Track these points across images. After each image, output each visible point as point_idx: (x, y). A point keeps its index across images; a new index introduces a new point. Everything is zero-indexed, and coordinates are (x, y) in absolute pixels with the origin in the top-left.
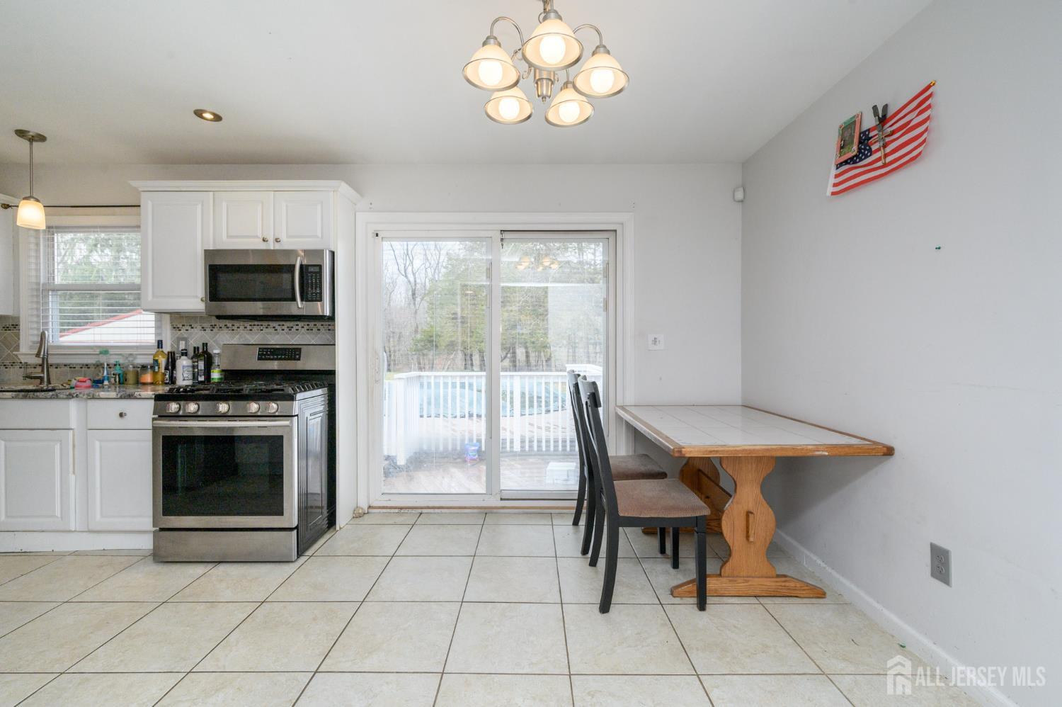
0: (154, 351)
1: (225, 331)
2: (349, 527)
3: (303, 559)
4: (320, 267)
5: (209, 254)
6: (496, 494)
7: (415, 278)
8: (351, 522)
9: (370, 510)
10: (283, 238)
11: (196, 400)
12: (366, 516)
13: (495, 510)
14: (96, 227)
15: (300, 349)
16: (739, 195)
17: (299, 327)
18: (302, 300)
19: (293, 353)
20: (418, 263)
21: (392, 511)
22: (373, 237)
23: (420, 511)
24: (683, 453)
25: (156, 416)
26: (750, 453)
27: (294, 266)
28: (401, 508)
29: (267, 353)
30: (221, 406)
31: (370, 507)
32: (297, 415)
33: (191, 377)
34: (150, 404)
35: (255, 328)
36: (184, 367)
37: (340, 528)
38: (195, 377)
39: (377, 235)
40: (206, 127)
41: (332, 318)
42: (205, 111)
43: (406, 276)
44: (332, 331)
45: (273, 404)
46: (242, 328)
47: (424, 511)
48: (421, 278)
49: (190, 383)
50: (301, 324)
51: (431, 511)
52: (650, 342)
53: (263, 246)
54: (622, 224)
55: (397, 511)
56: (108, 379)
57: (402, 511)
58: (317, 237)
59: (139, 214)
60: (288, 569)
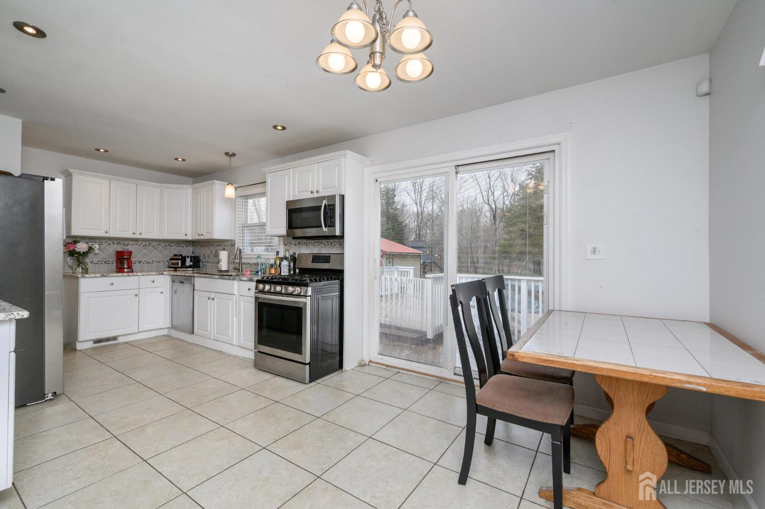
0: (275, 257)
1: (304, 245)
2: (351, 371)
3: (313, 383)
4: (334, 205)
5: (288, 203)
6: (451, 369)
7: (496, 205)
8: (356, 369)
9: (370, 364)
10: (321, 190)
11: (270, 283)
12: (367, 366)
13: (448, 381)
14: (256, 194)
15: (330, 256)
16: (705, 88)
17: (335, 243)
18: (326, 227)
19: (326, 259)
20: (498, 193)
21: (382, 367)
22: (374, 183)
23: (398, 370)
24: (516, 357)
25: (257, 291)
26: (590, 370)
27: (321, 206)
28: (388, 366)
29: (316, 258)
30: (277, 287)
31: (371, 361)
32: (310, 296)
33: (288, 271)
34: (253, 285)
35: (317, 244)
36: (284, 266)
37: (346, 371)
38: (289, 272)
39: (377, 181)
40: (279, 134)
41: (342, 237)
42: (278, 126)
43: (489, 204)
44: (342, 245)
45: (298, 288)
46: (311, 243)
47: (401, 371)
48: (500, 205)
49: (287, 274)
50: (336, 241)
51: (405, 372)
52: (589, 252)
53: (311, 196)
54: (559, 144)
55: (384, 367)
56: (261, 271)
57: (388, 368)
58: (335, 187)
59: (265, 187)
60: (302, 387)
